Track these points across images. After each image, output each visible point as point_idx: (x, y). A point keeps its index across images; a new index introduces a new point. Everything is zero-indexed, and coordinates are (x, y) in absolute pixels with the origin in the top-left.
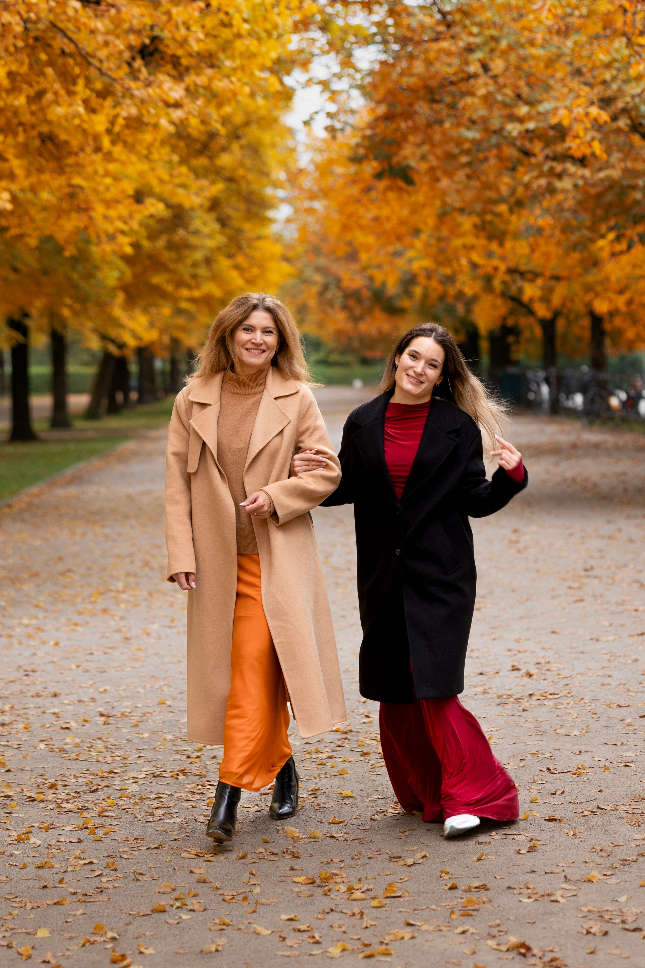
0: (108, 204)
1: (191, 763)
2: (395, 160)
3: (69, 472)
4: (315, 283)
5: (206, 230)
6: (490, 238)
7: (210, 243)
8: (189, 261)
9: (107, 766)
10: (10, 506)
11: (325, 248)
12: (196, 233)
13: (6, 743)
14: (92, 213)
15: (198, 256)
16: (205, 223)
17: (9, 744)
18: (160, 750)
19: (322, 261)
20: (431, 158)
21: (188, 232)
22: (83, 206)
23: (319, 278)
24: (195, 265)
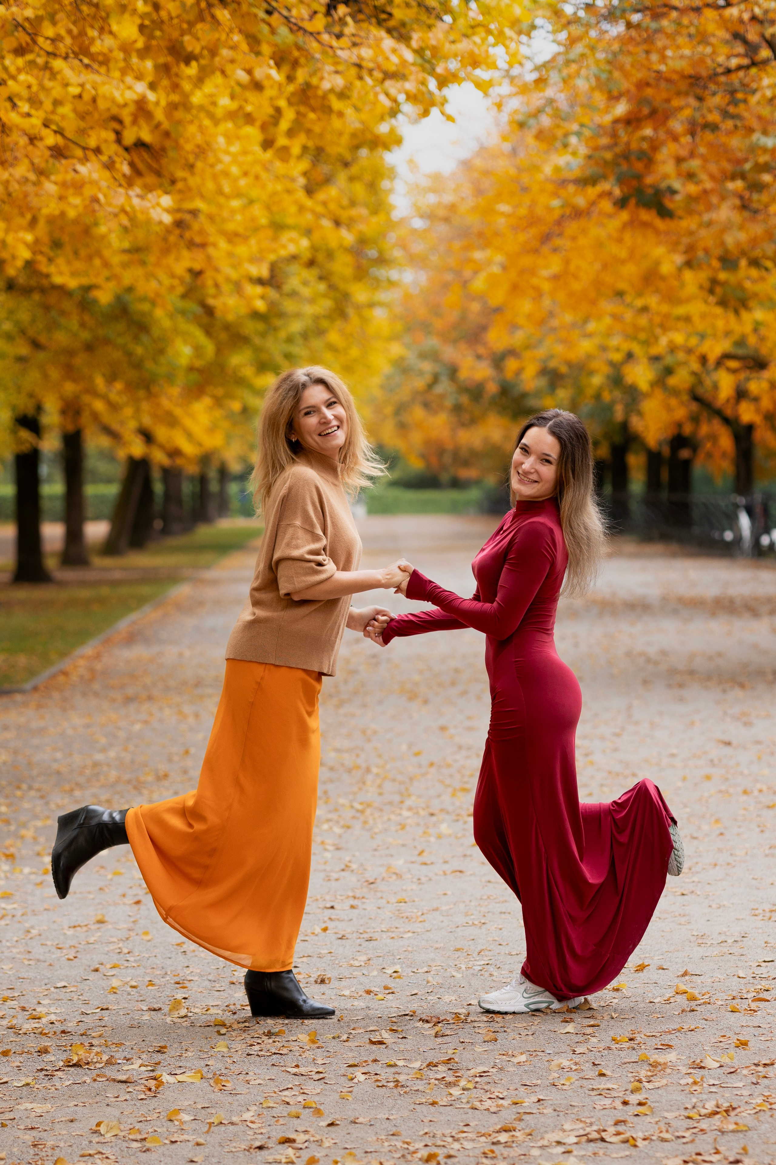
0: (233, 237)
1: (637, 1115)
2: (649, 180)
3: (123, 625)
4: (421, 373)
5: (306, 292)
6: (723, 303)
7: (309, 310)
8: (282, 334)
9: (494, 1118)
10: (65, 674)
11: (438, 324)
12: (294, 294)
13: (295, 1070)
14: (211, 250)
15: (296, 327)
16: (305, 283)
17: (302, 1070)
18: (564, 1087)
19: (432, 342)
20: (704, 177)
21: (281, 295)
22: (198, 240)
23: (427, 367)
24: (290, 340)
